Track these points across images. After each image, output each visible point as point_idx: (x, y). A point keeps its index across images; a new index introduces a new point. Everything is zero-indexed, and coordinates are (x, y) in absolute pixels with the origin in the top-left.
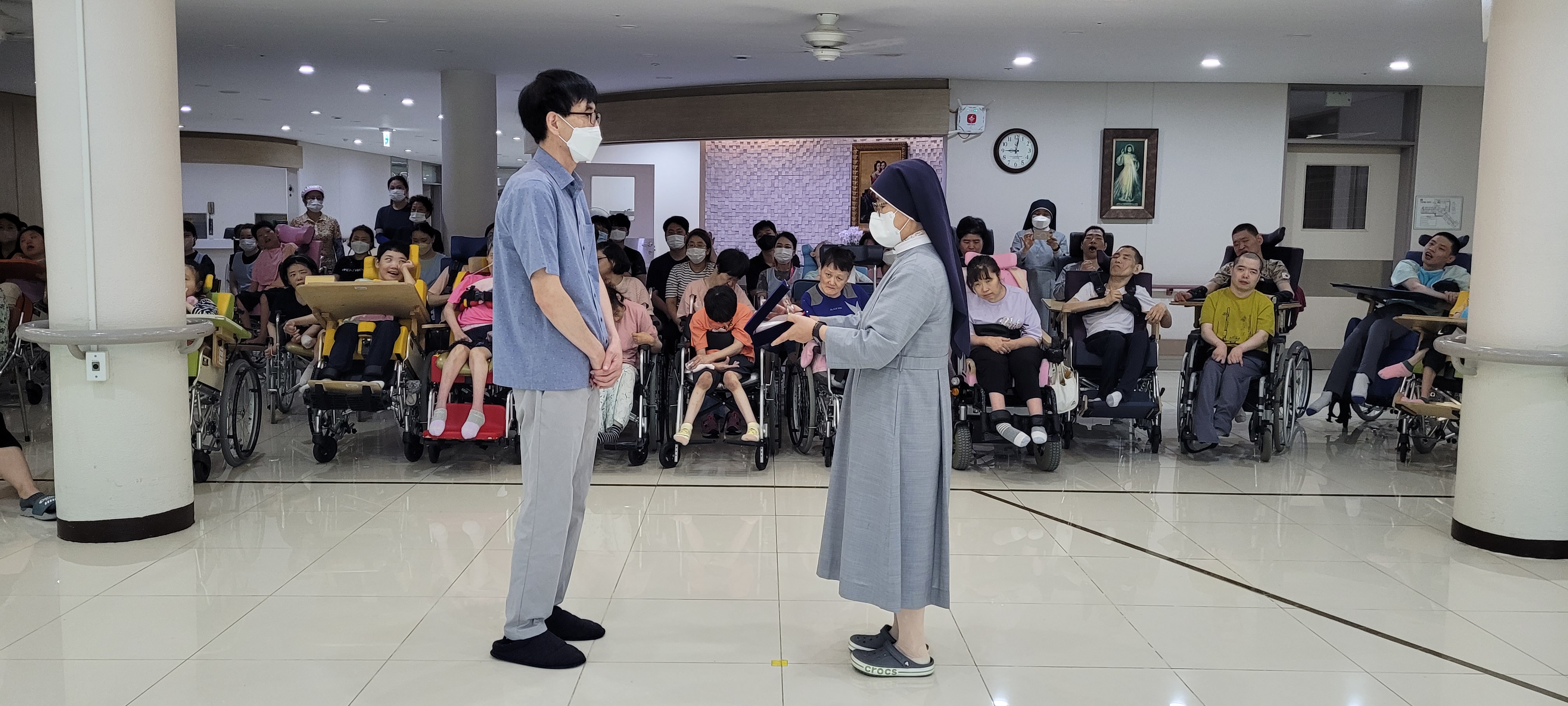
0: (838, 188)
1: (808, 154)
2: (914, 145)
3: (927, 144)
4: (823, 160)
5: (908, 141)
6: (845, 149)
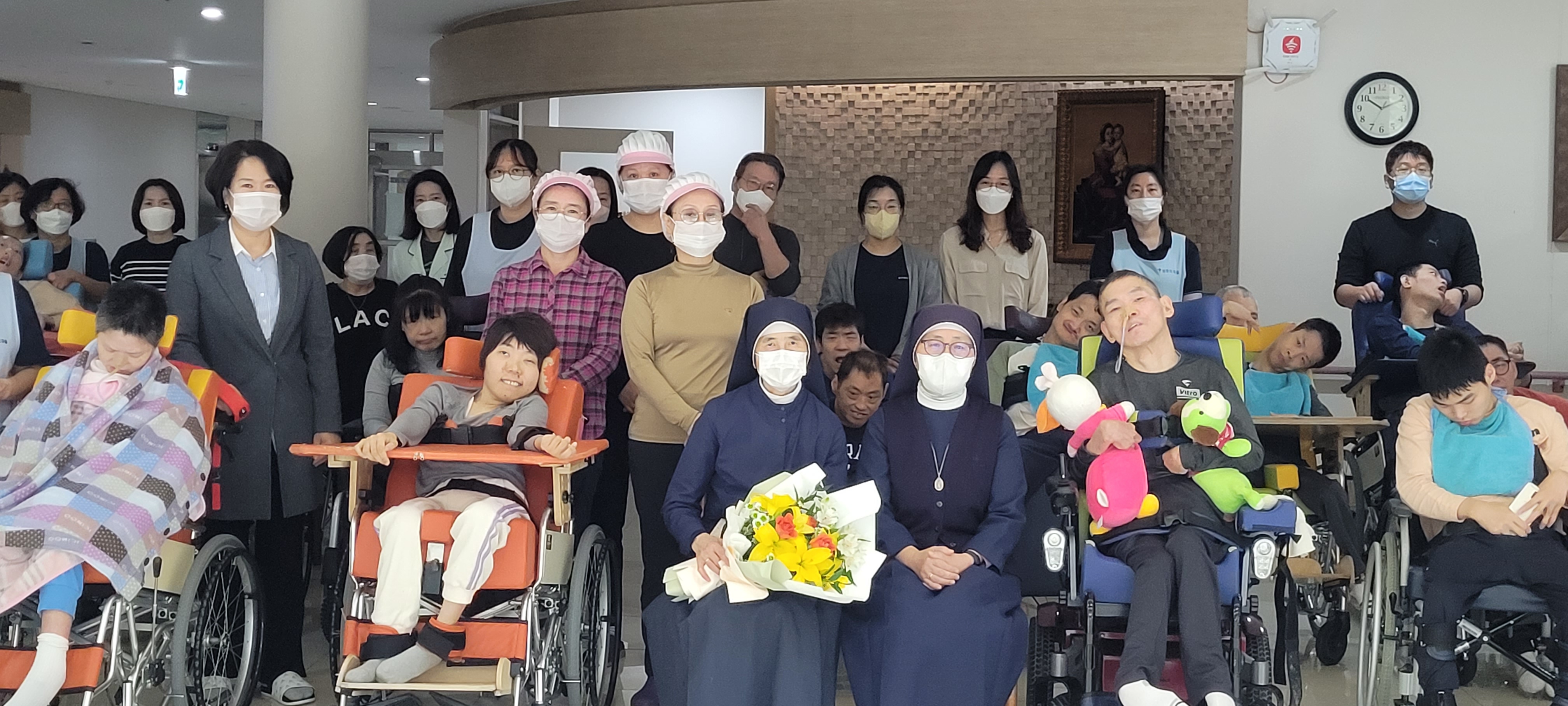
2: (1176, 93)
3: (1203, 93)
4: (1002, 121)
5: (1166, 86)
6: (1044, 100)
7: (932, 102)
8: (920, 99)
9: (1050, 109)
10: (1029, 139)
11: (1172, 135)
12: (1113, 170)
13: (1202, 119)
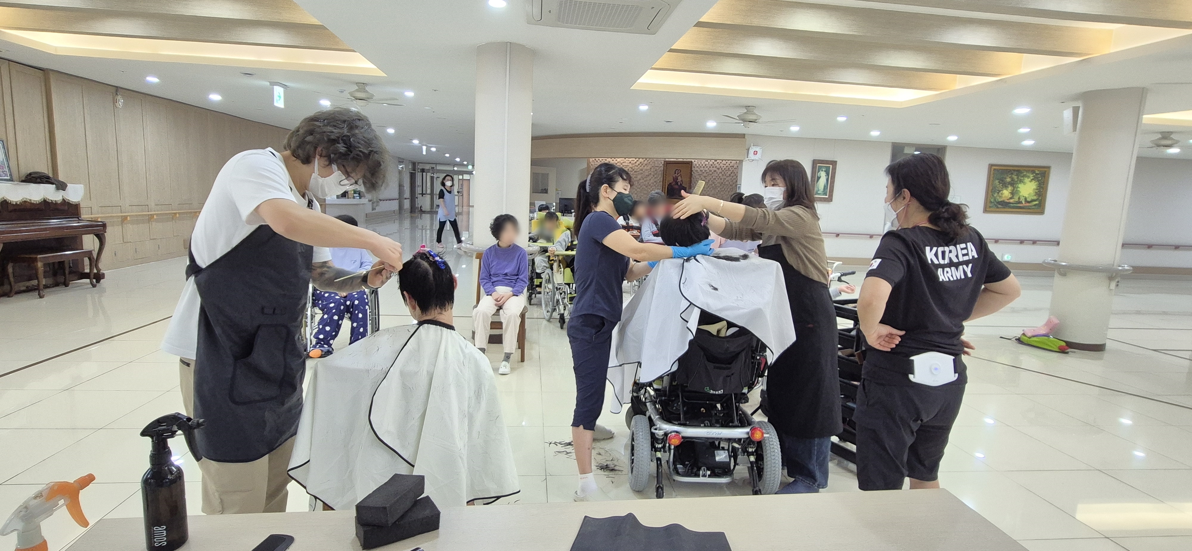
0: (655, 182)
1: (641, 165)
2: (695, 163)
3: (703, 162)
4: (648, 168)
5: (693, 160)
6: (660, 163)
7: (630, 162)
8: (627, 161)
9: (661, 165)
10: (655, 172)
11: (694, 173)
12: (678, 181)
13: (702, 169)
